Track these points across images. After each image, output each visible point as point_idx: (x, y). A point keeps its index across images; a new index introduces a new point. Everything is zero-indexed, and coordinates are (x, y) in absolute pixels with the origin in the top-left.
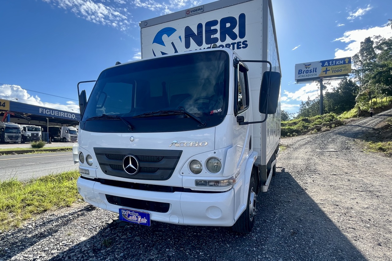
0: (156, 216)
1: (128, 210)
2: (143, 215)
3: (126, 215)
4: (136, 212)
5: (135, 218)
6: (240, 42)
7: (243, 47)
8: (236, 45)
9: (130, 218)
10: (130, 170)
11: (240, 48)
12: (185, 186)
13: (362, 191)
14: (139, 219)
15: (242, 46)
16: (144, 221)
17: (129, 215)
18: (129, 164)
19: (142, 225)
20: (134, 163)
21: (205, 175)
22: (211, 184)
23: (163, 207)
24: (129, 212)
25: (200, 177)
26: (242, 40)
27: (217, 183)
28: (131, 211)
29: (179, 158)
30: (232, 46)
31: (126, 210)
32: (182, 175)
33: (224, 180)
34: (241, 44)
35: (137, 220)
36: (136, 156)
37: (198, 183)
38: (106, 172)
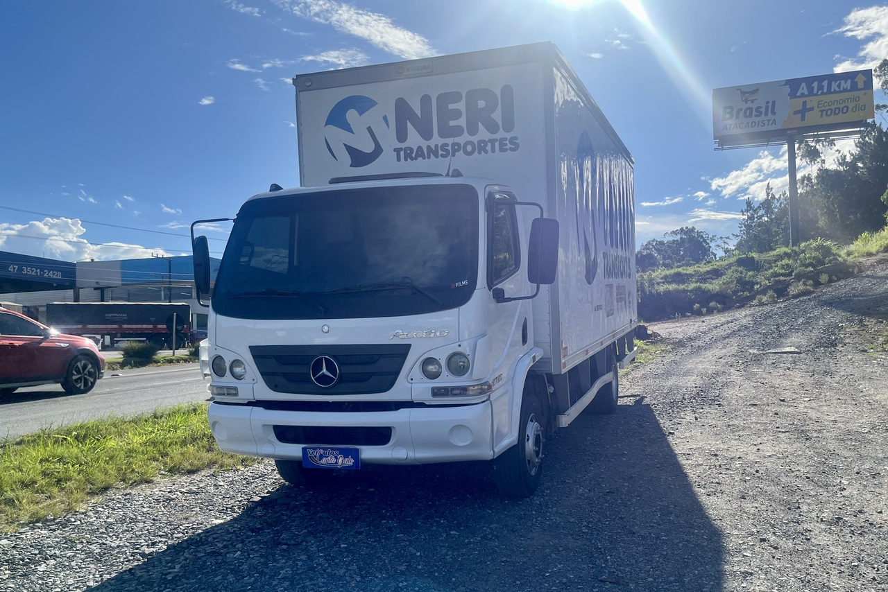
0: (370, 453)
1: (320, 448)
2: (346, 453)
3: (315, 456)
4: (333, 449)
5: (334, 459)
6: (506, 139)
7: (511, 149)
8: (497, 145)
9: (324, 461)
10: (323, 379)
11: (506, 150)
12: (416, 398)
13: (785, 432)
14: (340, 461)
15: (509, 146)
16: (350, 462)
17: (321, 457)
18: (322, 369)
19: (346, 469)
20: (330, 367)
21: (447, 380)
22: (455, 392)
23: (380, 436)
24: (322, 451)
25: (438, 383)
26: (508, 136)
27: (463, 390)
28: (324, 449)
29: (405, 355)
30: (489, 144)
31: (315, 449)
32: (412, 382)
33: (474, 386)
34: (507, 142)
35: (336, 463)
36: (334, 357)
37: (436, 392)
38: (275, 387)
